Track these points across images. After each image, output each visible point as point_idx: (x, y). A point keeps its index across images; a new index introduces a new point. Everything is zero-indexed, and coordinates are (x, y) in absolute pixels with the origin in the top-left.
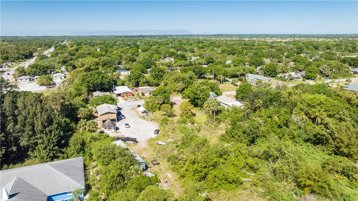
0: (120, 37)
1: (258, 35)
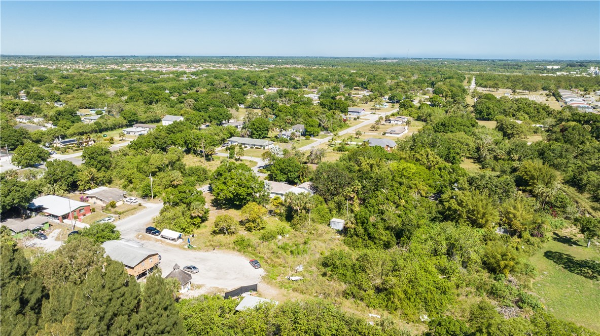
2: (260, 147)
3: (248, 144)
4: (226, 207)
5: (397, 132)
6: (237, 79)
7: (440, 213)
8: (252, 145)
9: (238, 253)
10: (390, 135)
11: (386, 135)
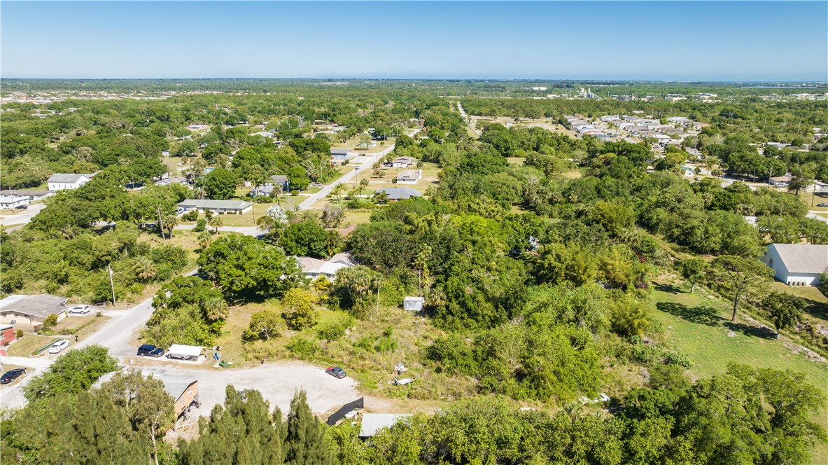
2: (234, 212)
3: (214, 209)
4: (240, 302)
5: (412, 178)
6: (133, 114)
7: (532, 274)
8: (221, 209)
9: (301, 362)
10: (403, 182)
11: (398, 182)
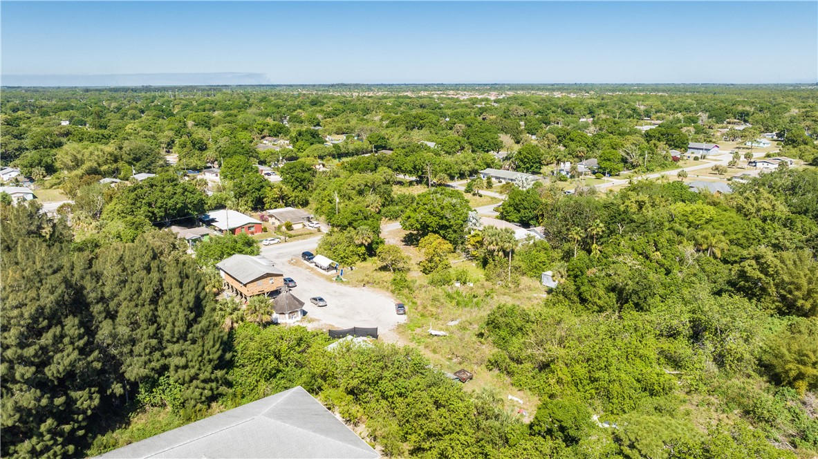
0: (96, 90)
1: (426, 85)
3: (504, 179)
7: (732, 283)
9: (390, 294)
